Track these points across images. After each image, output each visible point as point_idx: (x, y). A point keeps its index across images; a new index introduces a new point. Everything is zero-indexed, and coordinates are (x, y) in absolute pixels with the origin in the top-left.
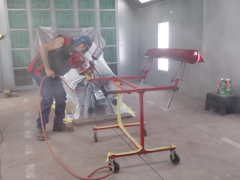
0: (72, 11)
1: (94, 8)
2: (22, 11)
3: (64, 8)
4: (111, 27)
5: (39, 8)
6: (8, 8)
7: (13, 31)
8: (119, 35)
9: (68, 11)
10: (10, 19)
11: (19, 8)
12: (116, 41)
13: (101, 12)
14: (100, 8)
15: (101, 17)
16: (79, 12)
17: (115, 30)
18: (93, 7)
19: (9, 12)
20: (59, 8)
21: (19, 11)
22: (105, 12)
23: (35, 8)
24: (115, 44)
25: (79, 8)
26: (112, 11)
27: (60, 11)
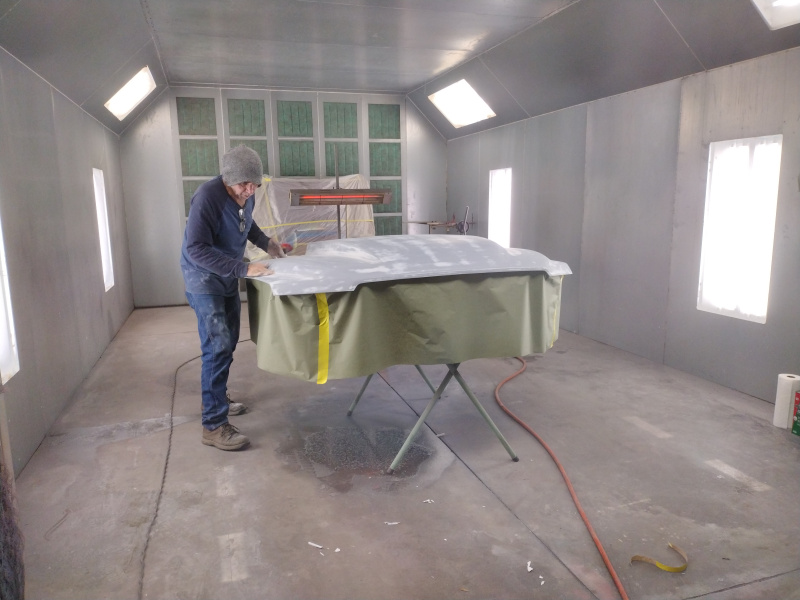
0: (312, 142)
1: (356, 137)
2: (209, 140)
3: (297, 136)
4: (392, 175)
5: (243, 134)
6: (180, 133)
7: (189, 181)
8: (409, 192)
9: (302, 142)
10: (184, 156)
11: (203, 134)
12: (400, 203)
13: (371, 144)
14: (371, 137)
15: (371, 155)
16: (327, 144)
17: (399, 183)
18: (355, 134)
19: (183, 143)
20: (285, 135)
21: (203, 141)
22: (379, 144)
23: (235, 134)
24: (400, 210)
25: (327, 135)
26: (395, 144)
27: (288, 142)
